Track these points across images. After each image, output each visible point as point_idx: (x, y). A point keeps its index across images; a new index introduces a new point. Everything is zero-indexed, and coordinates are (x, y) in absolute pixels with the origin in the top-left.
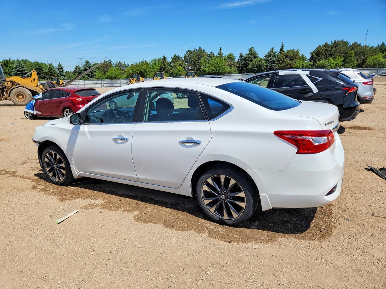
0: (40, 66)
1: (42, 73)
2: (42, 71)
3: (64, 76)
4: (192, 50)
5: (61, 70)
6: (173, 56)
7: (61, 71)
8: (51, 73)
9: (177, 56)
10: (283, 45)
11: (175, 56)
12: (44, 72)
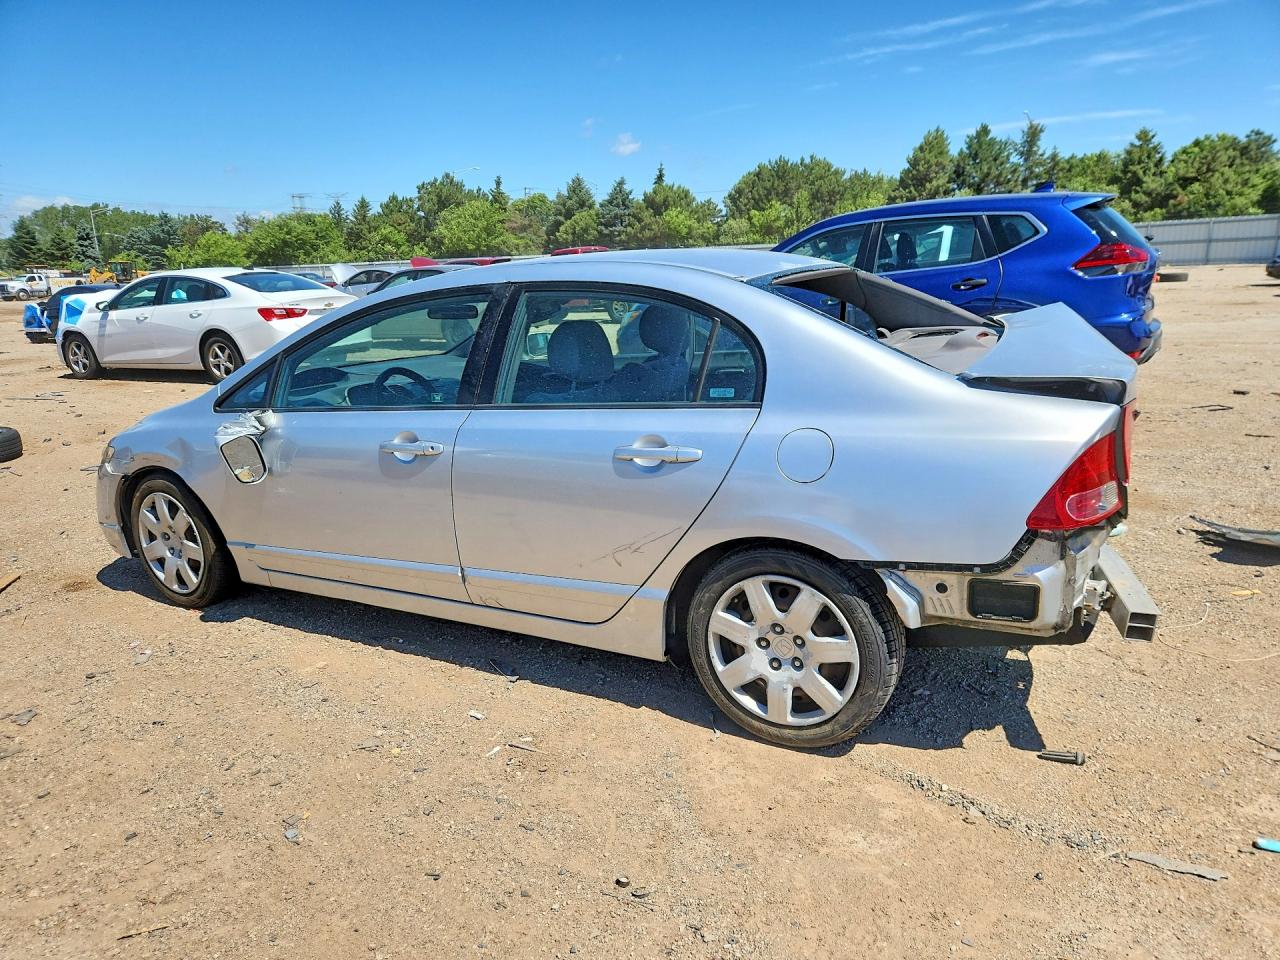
0: (28, 233)
1: (34, 253)
2: (34, 245)
3: (94, 259)
4: (429, 179)
5: (86, 243)
6: (385, 200)
7: (86, 246)
8: (59, 249)
9: (400, 198)
10: (660, 171)
11: (394, 198)
12: (40, 250)
